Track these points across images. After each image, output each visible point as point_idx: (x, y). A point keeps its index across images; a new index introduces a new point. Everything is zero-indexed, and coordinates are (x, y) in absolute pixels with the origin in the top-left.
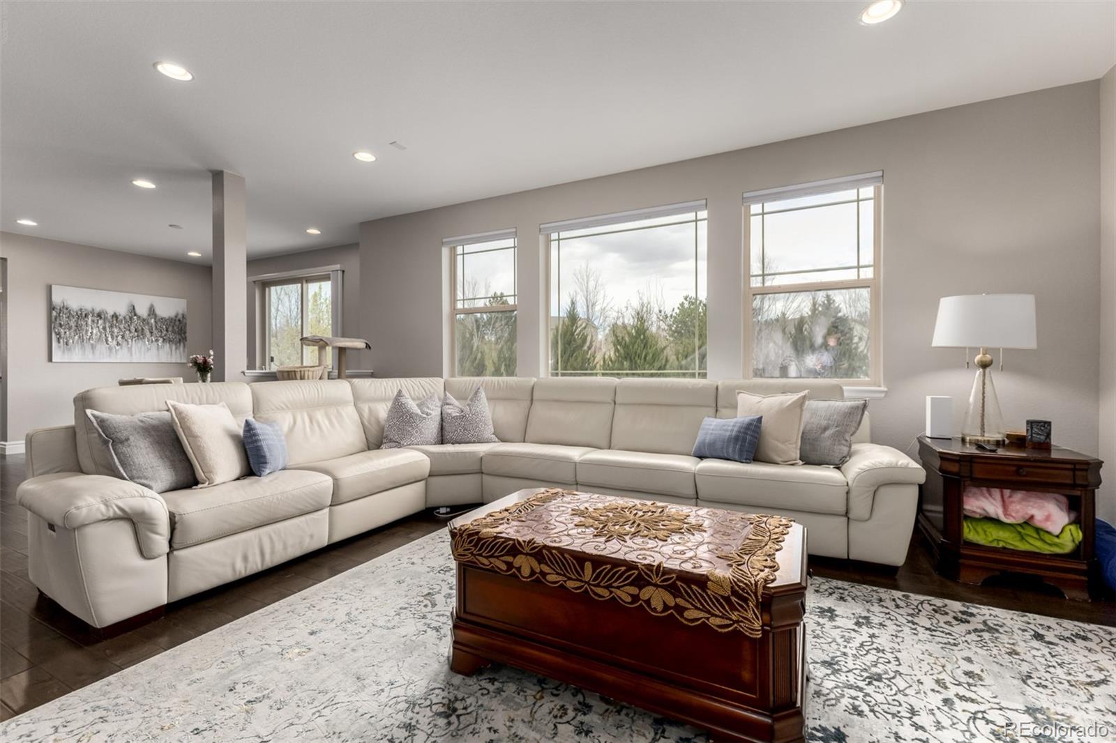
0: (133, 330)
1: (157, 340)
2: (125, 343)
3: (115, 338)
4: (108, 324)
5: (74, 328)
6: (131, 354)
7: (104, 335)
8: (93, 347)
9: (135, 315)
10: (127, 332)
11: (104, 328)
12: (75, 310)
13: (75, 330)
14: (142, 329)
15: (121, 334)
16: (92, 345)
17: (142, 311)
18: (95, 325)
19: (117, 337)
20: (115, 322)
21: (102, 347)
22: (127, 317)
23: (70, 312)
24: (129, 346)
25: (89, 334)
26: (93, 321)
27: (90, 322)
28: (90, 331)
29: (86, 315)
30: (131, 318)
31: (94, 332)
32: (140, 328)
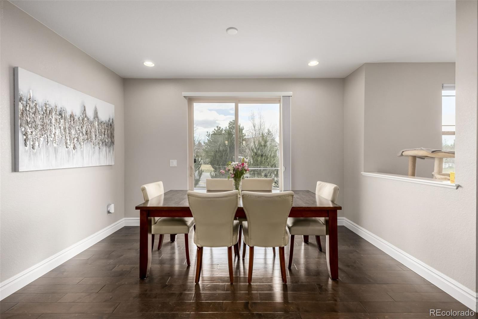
0: (84, 133)
1: (99, 143)
2: (79, 145)
3: (72, 142)
4: (67, 124)
5: (40, 127)
6: (83, 158)
7: (64, 138)
8: (56, 150)
9: (86, 116)
10: (81, 134)
11: (65, 129)
12: (40, 105)
13: (41, 130)
14: (90, 132)
15: (77, 136)
16: (55, 148)
17: (90, 114)
18: (58, 124)
19: (74, 139)
20: (72, 122)
21: (63, 150)
22: (81, 119)
23: (35, 106)
24: (82, 149)
25: (53, 136)
26: (56, 120)
27: (53, 121)
28: (54, 132)
29: (50, 112)
30: (83, 120)
31: (57, 134)
32: (89, 131)
